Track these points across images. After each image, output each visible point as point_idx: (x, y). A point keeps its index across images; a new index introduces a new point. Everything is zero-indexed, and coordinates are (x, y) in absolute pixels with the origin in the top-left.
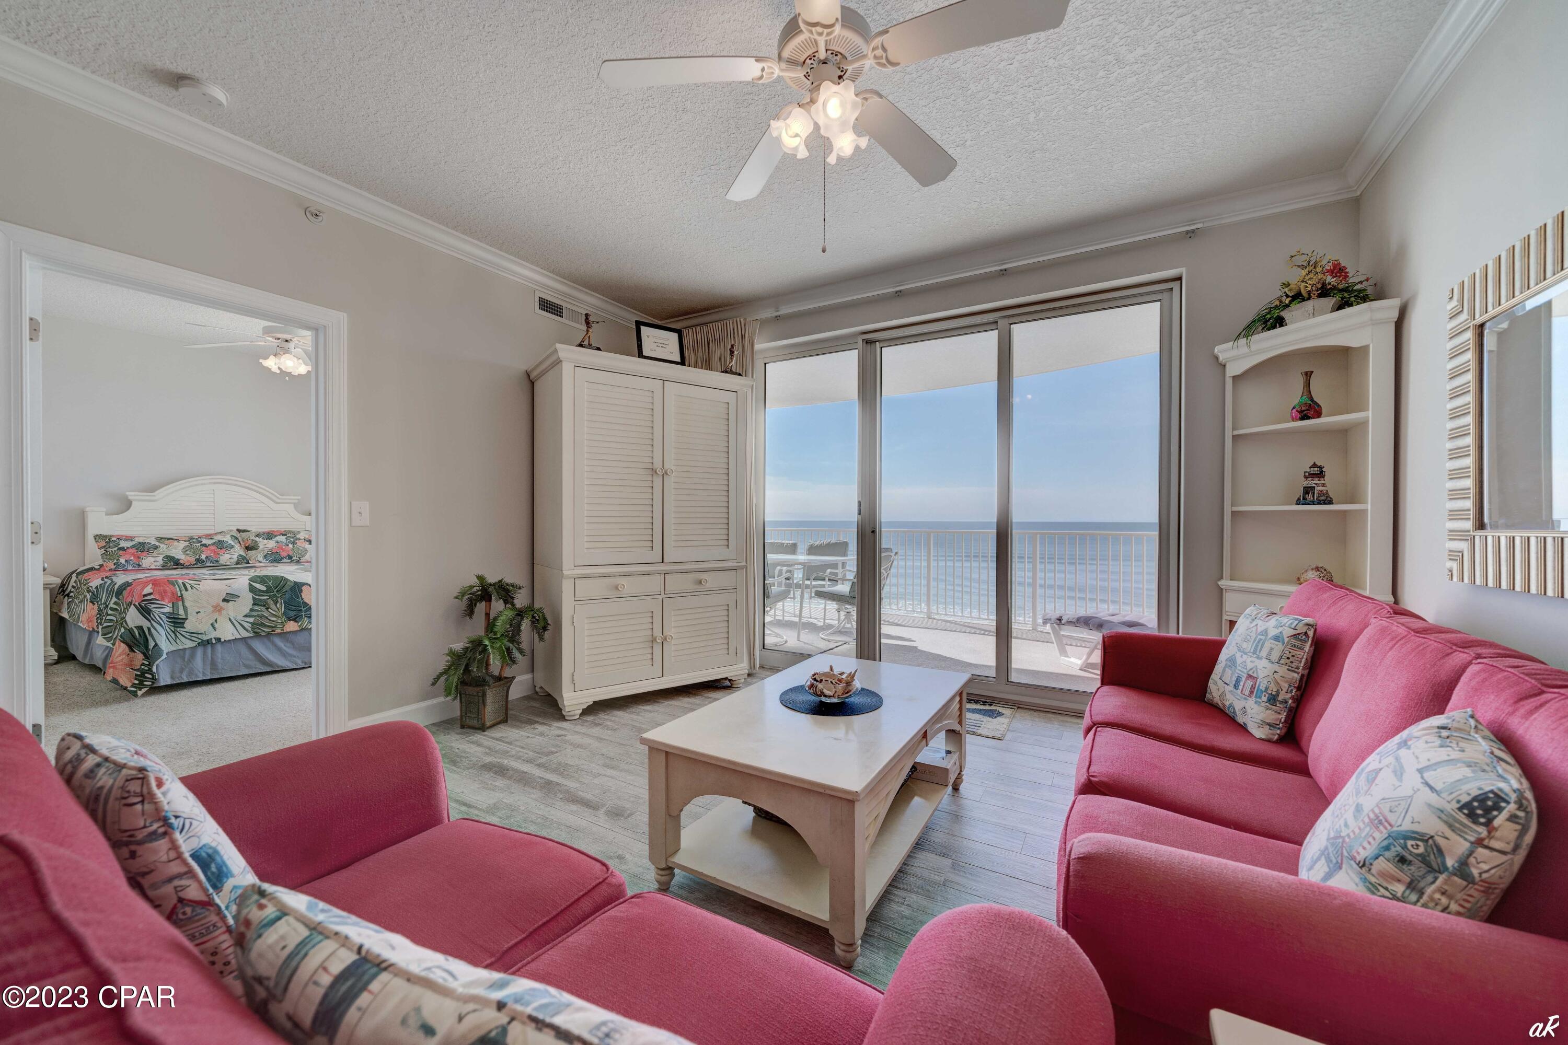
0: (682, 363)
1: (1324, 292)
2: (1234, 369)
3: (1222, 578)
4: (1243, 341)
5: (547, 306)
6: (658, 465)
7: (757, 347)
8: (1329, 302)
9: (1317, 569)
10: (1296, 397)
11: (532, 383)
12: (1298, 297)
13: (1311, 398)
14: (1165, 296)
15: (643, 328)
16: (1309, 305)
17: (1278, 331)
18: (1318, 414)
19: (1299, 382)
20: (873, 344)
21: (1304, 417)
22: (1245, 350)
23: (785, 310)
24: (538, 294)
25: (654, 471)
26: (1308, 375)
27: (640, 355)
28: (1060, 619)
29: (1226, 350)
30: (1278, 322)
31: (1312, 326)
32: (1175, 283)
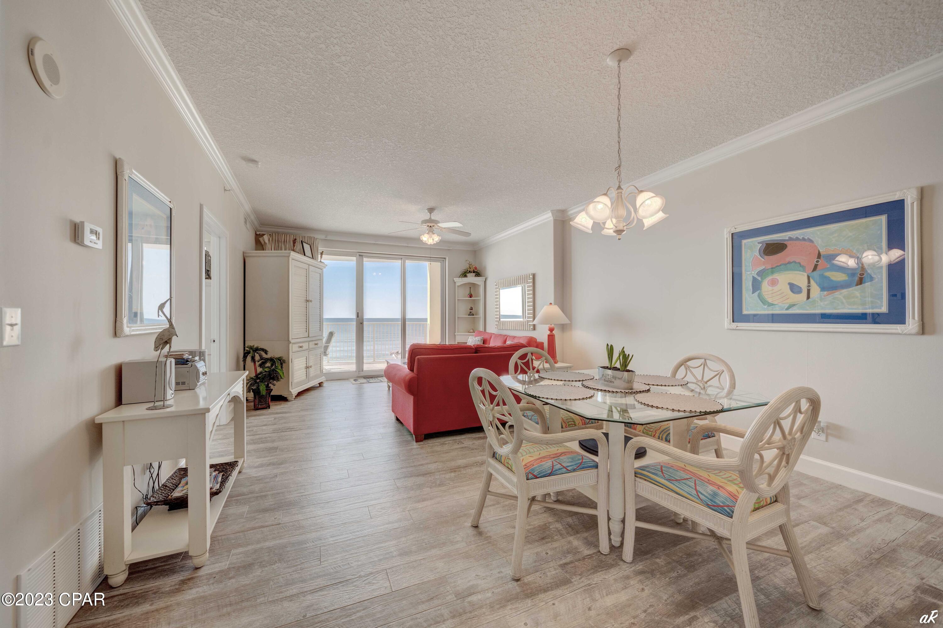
0: (312, 258)
1: (473, 272)
2: (458, 284)
3: (455, 332)
4: (459, 278)
6: (308, 299)
7: (319, 248)
8: (474, 274)
10: (468, 292)
11: (244, 258)
12: (468, 272)
13: (471, 293)
14: (441, 261)
16: (470, 274)
17: (466, 278)
18: (472, 297)
20: (362, 256)
21: (470, 297)
22: (459, 280)
24: (245, 216)
25: (307, 301)
26: (470, 288)
29: (456, 280)
30: (465, 276)
31: (471, 278)
32: (444, 259)
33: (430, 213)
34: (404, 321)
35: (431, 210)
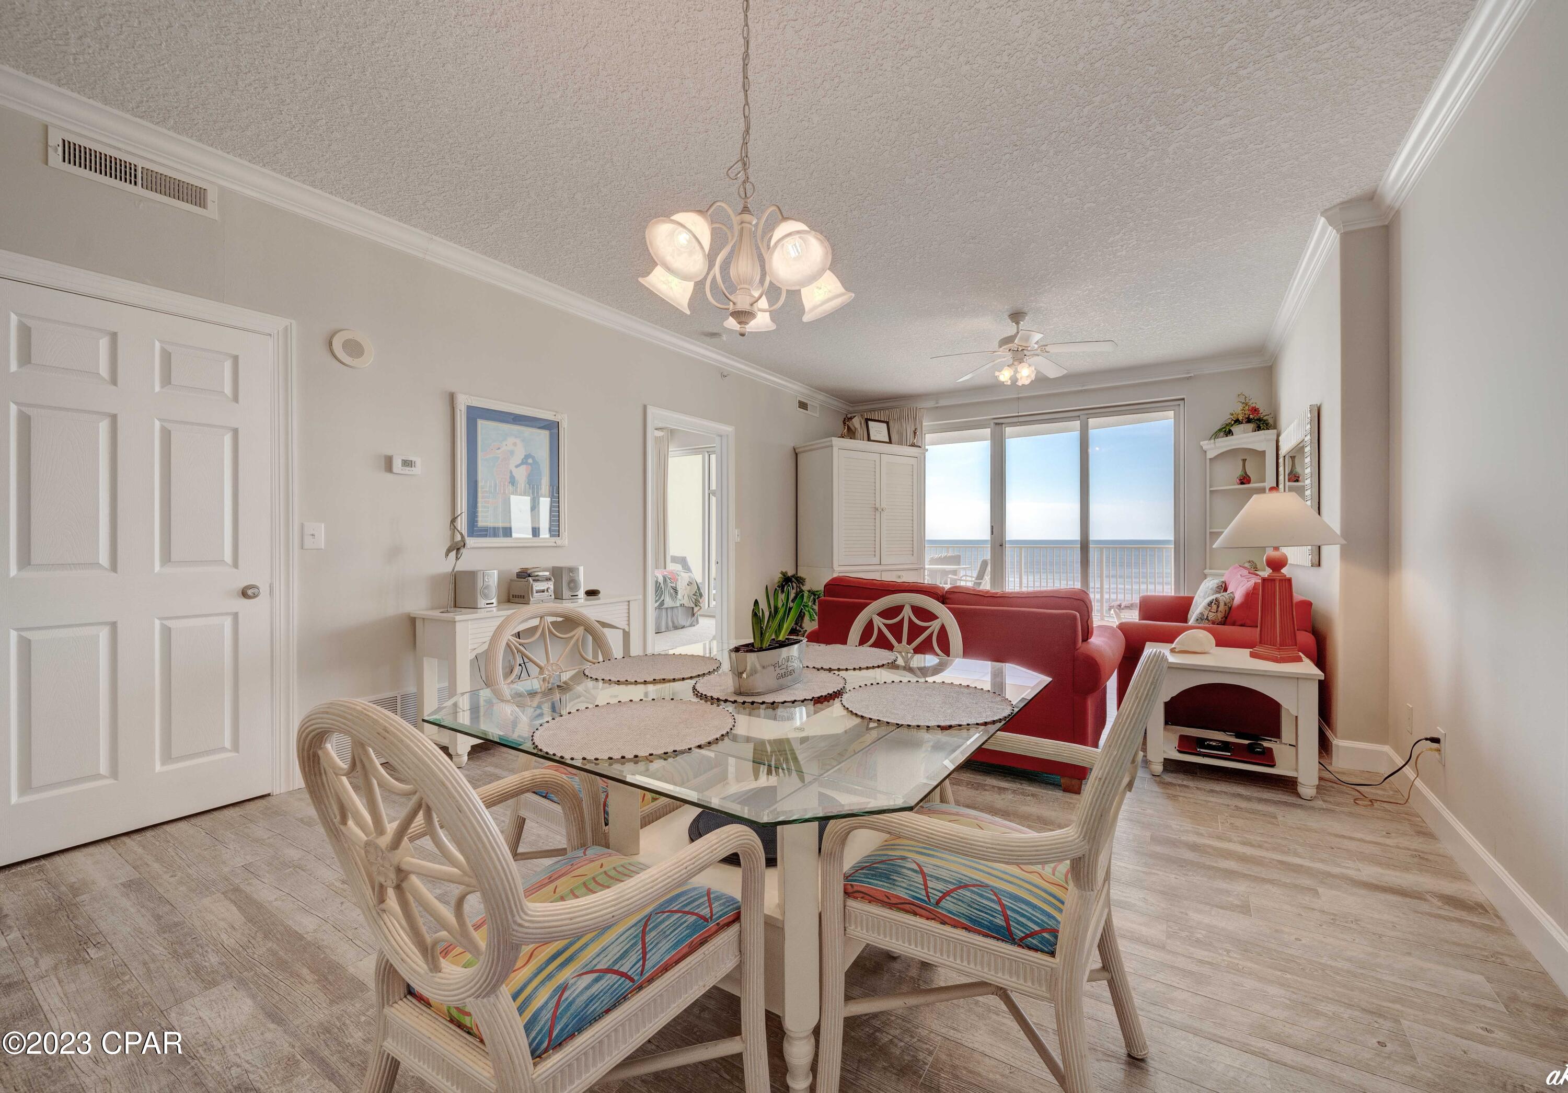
0: (890, 442)
1: (1249, 421)
2: (1210, 455)
3: (1206, 569)
4: (1212, 441)
5: (803, 405)
6: (878, 505)
7: (924, 424)
8: (1251, 426)
9: (1249, 562)
10: (1239, 472)
11: (797, 454)
12: (1237, 421)
13: (1246, 473)
14: (1176, 408)
15: (870, 423)
16: (1242, 426)
17: (1229, 438)
18: (1249, 482)
19: (1241, 463)
20: (1000, 425)
21: (1242, 483)
22: (1213, 446)
23: (943, 403)
24: (799, 399)
25: (876, 509)
26: (1244, 460)
27: (869, 439)
28: (1120, 606)
29: (1206, 444)
30: (1229, 433)
31: (1245, 437)
32: (1181, 403)
33: (1017, 323)
34: (1085, 545)
35: (1016, 316)
